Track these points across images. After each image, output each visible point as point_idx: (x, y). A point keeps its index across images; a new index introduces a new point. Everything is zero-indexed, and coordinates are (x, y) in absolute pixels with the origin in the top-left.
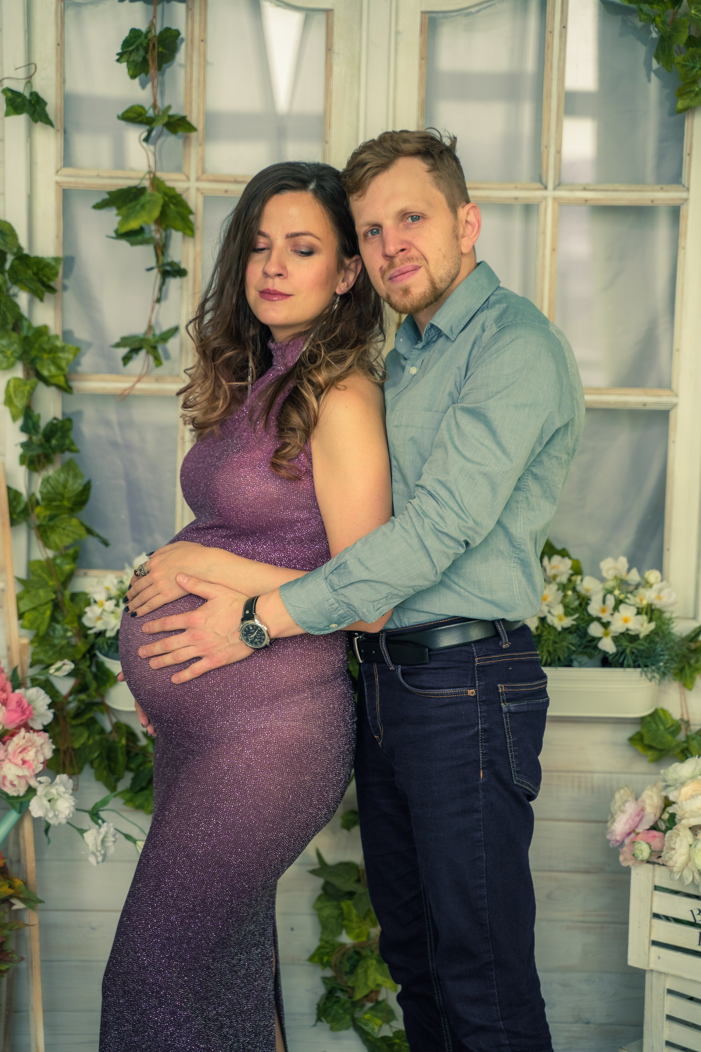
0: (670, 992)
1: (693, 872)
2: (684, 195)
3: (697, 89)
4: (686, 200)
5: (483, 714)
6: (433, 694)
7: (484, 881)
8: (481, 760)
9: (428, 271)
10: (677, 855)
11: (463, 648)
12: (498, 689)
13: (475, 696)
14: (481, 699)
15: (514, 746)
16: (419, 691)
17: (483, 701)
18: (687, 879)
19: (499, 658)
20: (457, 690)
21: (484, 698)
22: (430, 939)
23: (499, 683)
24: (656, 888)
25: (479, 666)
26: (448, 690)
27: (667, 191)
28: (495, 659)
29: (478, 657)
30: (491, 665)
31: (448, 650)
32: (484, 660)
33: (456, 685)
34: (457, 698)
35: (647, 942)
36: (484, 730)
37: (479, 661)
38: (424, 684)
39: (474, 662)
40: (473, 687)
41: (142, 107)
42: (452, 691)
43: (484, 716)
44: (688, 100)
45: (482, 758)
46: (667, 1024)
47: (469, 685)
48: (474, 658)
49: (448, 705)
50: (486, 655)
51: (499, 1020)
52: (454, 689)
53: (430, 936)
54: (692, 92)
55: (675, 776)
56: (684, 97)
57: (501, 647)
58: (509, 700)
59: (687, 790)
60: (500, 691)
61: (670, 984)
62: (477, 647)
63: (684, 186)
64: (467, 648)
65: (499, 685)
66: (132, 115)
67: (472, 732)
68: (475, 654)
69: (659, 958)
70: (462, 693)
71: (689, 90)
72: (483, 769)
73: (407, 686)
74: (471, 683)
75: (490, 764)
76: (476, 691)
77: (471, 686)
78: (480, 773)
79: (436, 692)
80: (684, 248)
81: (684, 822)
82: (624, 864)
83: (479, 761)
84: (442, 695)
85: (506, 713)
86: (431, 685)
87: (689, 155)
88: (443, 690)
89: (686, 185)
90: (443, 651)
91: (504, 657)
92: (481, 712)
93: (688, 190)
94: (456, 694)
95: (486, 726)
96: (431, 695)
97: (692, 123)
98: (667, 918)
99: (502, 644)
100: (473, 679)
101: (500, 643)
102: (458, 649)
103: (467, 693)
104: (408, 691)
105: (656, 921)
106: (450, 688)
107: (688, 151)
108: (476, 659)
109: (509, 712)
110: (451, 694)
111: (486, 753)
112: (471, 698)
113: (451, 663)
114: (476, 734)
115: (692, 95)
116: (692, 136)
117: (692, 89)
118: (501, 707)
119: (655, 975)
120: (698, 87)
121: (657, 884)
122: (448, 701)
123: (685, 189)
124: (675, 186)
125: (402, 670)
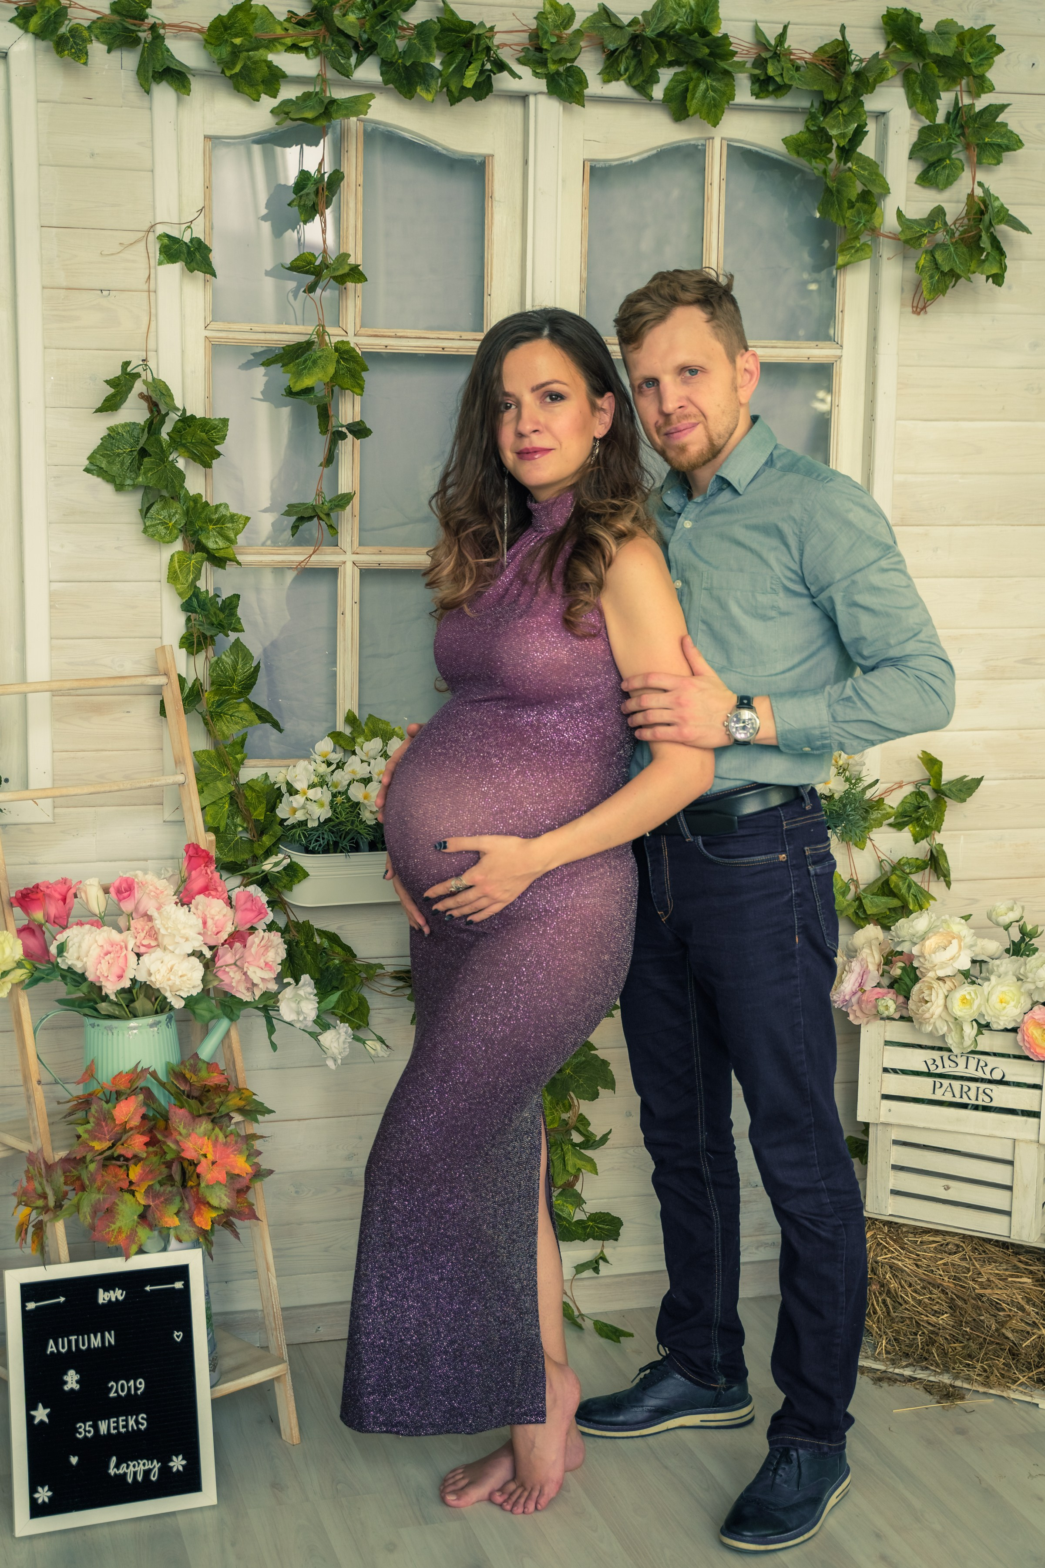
0: (895, 1142)
1: (947, 1021)
2: (838, 352)
3: (858, 245)
4: (840, 357)
5: (795, 879)
6: (744, 863)
7: (803, 1046)
8: (797, 925)
9: (706, 428)
10: (933, 1007)
11: (771, 813)
12: (805, 853)
13: (787, 861)
14: (792, 864)
15: (823, 909)
16: (727, 860)
17: (794, 866)
18: (942, 1029)
19: (803, 820)
20: (769, 856)
21: (794, 862)
22: (701, 1111)
23: (805, 846)
24: (888, 1043)
25: (787, 830)
26: (761, 857)
27: (822, 348)
28: (800, 821)
29: (785, 821)
30: (797, 828)
31: (755, 816)
32: (791, 823)
33: (767, 851)
34: (768, 864)
35: (879, 1097)
36: (797, 895)
37: (787, 825)
38: (732, 853)
39: (783, 826)
40: (784, 851)
42: (763, 857)
43: (796, 881)
44: (848, 256)
45: (798, 923)
46: (892, 1173)
47: (780, 850)
48: (782, 821)
49: (760, 872)
50: (792, 819)
51: (819, 1180)
52: (766, 856)
54: (853, 247)
55: (911, 931)
56: (845, 252)
57: (805, 809)
58: (814, 863)
59: (931, 943)
60: (808, 854)
61: (895, 1135)
62: (786, 811)
63: (837, 343)
64: (774, 813)
65: (806, 848)
66: (301, 263)
67: (786, 898)
68: (782, 818)
69: (890, 1110)
70: (774, 859)
71: (850, 245)
72: (799, 933)
73: (711, 857)
74: (782, 848)
75: (805, 929)
76: (787, 856)
77: (782, 851)
78: (796, 938)
79: (746, 860)
80: (838, 406)
81: (931, 974)
82: (856, 1023)
83: (795, 926)
84: (753, 862)
85: (813, 876)
86: (740, 853)
87: (842, 311)
88: (753, 857)
89: (840, 342)
90: (749, 818)
91: (806, 819)
92: (793, 876)
93: (841, 346)
94: (768, 860)
95: (798, 890)
96: (740, 863)
97: (844, 280)
98: (895, 1071)
99: (805, 806)
100: (783, 844)
102: (767, 814)
103: (778, 858)
104: (711, 862)
105: (886, 1075)
106: (762, 854)
107: (841, 309)
108: (784, 823)
109: (816, 875)
110: (762, 861)
111: (801, 918)
112: (783, 864)
113: (758, 829)
114: (791, 900)
115: (853, 251)
116: (844, 293)
117: (854, 245)
118: (808, 871)
119: (880, 1128)
120: (859, 243)
121: (888, 1039)
122: (759, 868)
123: (838, 346)
124: (828, 343)
125: (703, 841)
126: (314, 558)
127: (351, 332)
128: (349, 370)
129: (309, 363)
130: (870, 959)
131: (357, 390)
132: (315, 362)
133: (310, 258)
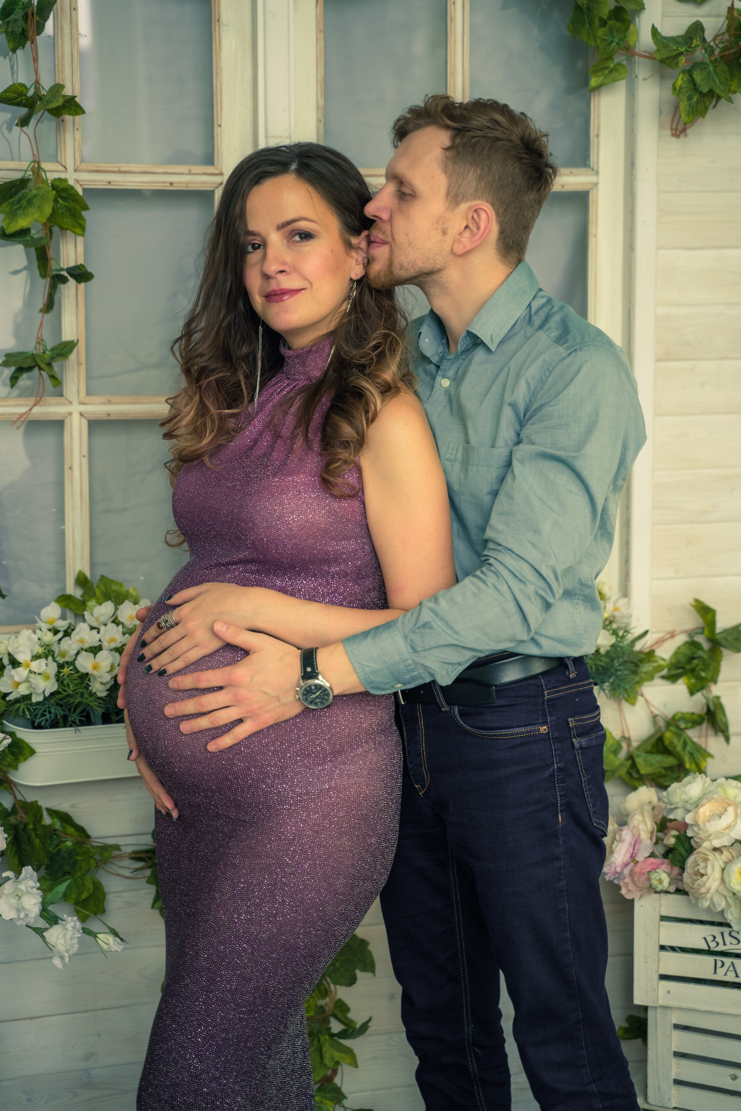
0: (677, 1027)
1: (725, 897)
2: (593, 179)
3: (612, 66)
4: (596, 184)
5: (557, 752)
6: (502, 735)
7: (568, 934)
8: (559, 802)
10: (710, 881)
11: (531, 682)
12: (568, 723)
13: (548, 733)
14: (554, 736)
15: (589, 785)
16: (484, 732)
17: (556, 738)
18: (719, 905)
19: (567, 689)
20: (529, 728)
21: (556, 735)
22: (466, 1001)
23: (568, 717)
24: (663, 918)
25: (548, 700)
26: (518, 729)
27: (577, 175)
28: (563, 690)
29: (547, 690)
30: (560, 698)
31: (515, 685)
32: (553, 693)
33: (527, 723)
34: (528, 737)
35: (656, 977)
36: (560, 769)
37: (548, 694)
38: (489, 725)
39: (544, 696)
40: (545, 723)
41: (24, 86)
42: (523, 729)
43: (559, 755)
44: (602, 78)
45: (560, 800)
46: (674, 1061)
47: (541, 721)
48: (543, 691)
49: (519, 745)
50: (555, 687)
52: (525, 728)
53: (466, 998)
54: (606, 68)
55: (684, 797)
56: (598, 74)
57: (568, 677)
58: (579, 735)
59: (705, 810)
60: (571, 725)
61: (676, 1018)
62: (546, 679)
63: (593, 170)
64: (536, 681)
65: (570, 719)
66: (11, 95)
67: (547, 773)
68: (544, 687)
69: (669, 992)
70: (534, 731)
71: (604, 66)
72: (562, 811)
73: (468, 728)
74: (543, 719)
75: (568, 807)
76: (548, 727)
77: (542, 723)
78: (558, 817)
79: (504, 732)
80: (595, 236)
81: (706, 844)
82: (628, 897)
83: (557, 803)
84: (512, 734)
85: (577, 750)
86: (498, 725)
87: (597, 136)
88: (513, 730)
89: (595, 168)
90: (507, 687)
91: (571, 688)
92: (555, 750)
93: (597, 173)
94: (527, 732)
95: (561, 765)
96: (498, 735)
97: (599, 102)
98: (673, 949)
99: (569, 674)
100: (544, 715)
101: (567, 673)
102: (526, 682)
103: (539, 730)
104: (468, 733)
105: (664, 954)
106: (521, 726)
107: (596, 133)
108: (546, 693)
109: (581, 748)
110: (522, 733)
111: (564, 795)
112: (544, 736)
113: (519, 699)
114: (552, 775)
115: (607, 72)
116: (599, 116)
117: (607, 65)
118: (572, 744)
119: (659, 1011)
120: (613, 63)
121: (664, 914)
122: (519, 741)
123: (594, 172)
124: (583, 170)
125: (459, 711)
126: (36, 410)
127: (70, 167)
128: (68, 209)
129: (24, 202)
130: (642, 827)
131: (78, 230)
132: (30, 202)
133: (21, 89)
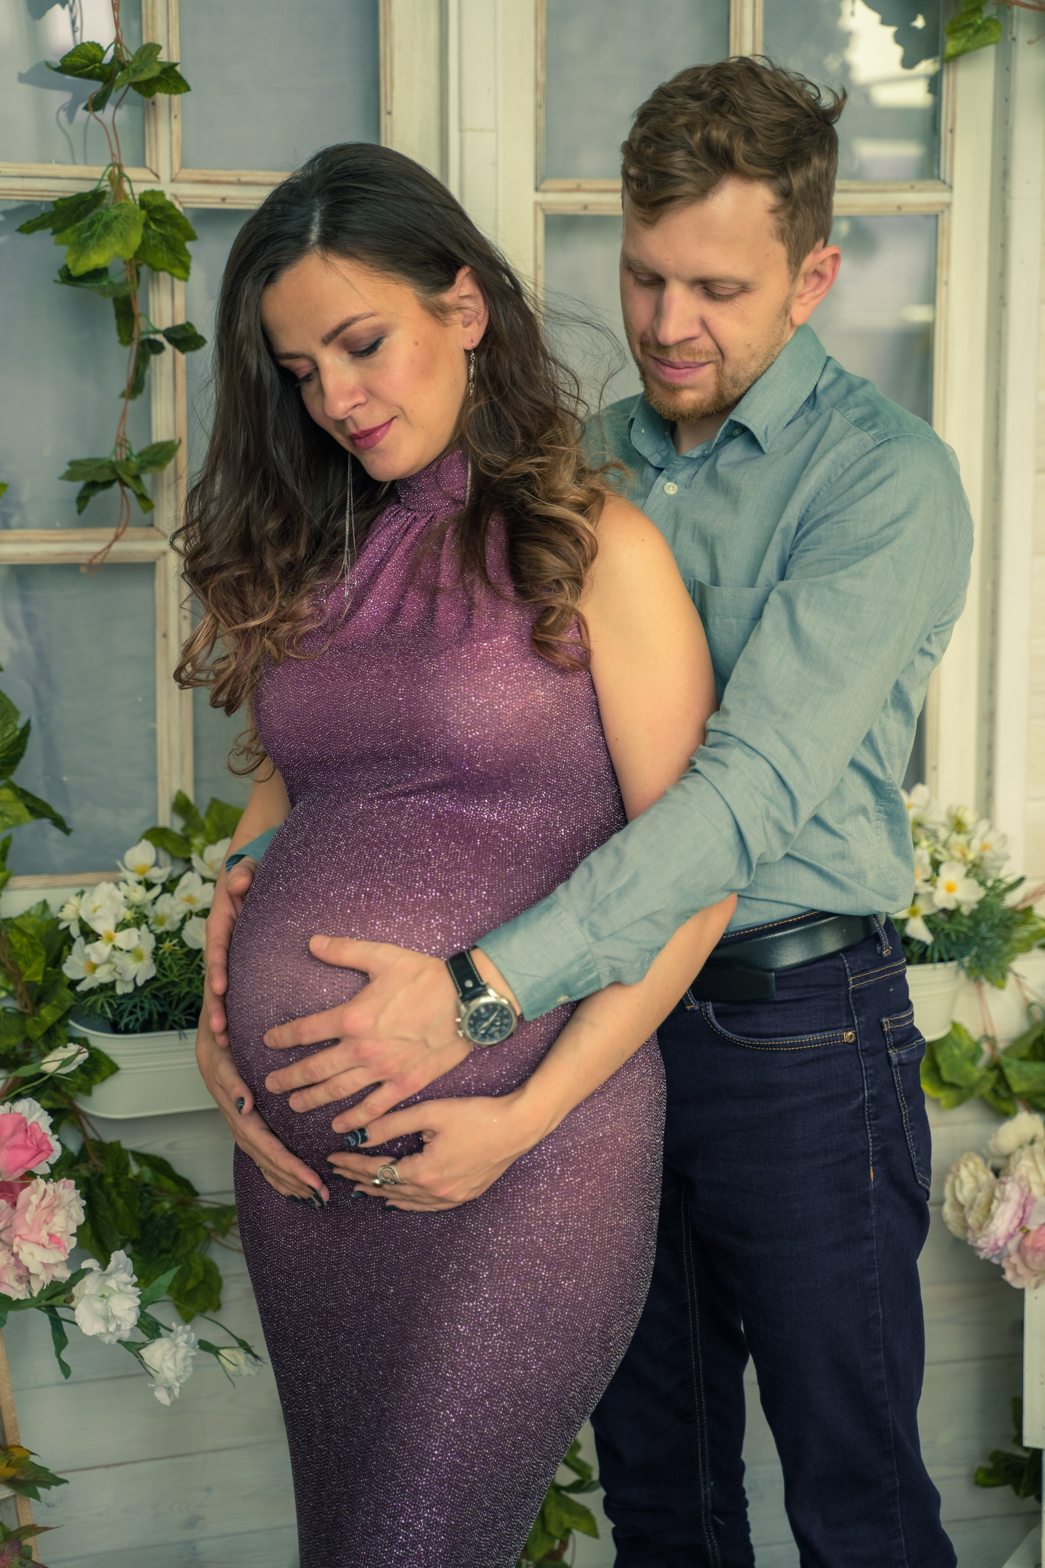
2: (944, 197)
3: (979, 22)
4: (949, 205)
8: (871, 1149)
11: (829, 963)
12: (882, 1026)
13: (855, 1042)
14: (864, 1047)
15: (911, 1120)
17: (866, 1050)
19: (878, 974)
21: (867, 1044)
22: (703, 1448)
23: (882, 1016)
25: (854, 991)
27: (920, 191)
28: (874, 976)
29: (852, 975)
30: (869, 987)
32: (861, 980)
36: (872, 1099)
37: (854, 982)
39: (848, 985)
40: (851, 1026)
41: (98, 46)
43: (871, 1075)
44: (963, 41)
45: (873, 1146)
47: (845, 1024)
48: (846, 977)
49: (812, 1061)
50: (862, 972)
52: (822, 1034)
53: (703, 1443)
54: (970, 25)
56: (958, 35)
57: (881, 955)
58: (897, 1044)
60: (885, 1029)
62: (850, 959)
63: (944, 182)
64: (836, 963)
65: (884, 1020)
66: (78, 61)
67: (854, 1103)
68: (848, 971)
71: (967, 22)
72: (874, 1164)
73: (729, 1035)
74: (847, 1021)
75: (882, 1156)
76: (855, 1033)
77: (847, 1026)
78: (870, 1172)
80: (947, 283)
82: (1017, 1285)
83: (869, 1151)
85: (895, 1067)
87: (952, 131)
89: (948, 181)
91: (884, 972)
92: (865, 1068)
93: (951, 187)
95: (874, 1091)
96: (779, 1046)
97: (955, 79)
99: (882, 950)
100: (849, 1014)
101: (879, 949)
102: (822, 965)
103: (842, 1037)
104: (729, 1043)
107: (949, 126)
108: (850, 979)
109: (900, 1064)
112: (849, 1047)
113: (812, 989)
114: (861, 1107)
115: (971, 31)
116: (954, 101)
117: (972, 21)
118: (889, 1057)
120: (981, 18)
122: (811, 1054)
123: (946, 187)
124: (930, 183)
125: (714, 1008)
126: (117, 547)
127: (165, 175)
128: (165, 239)
129: (98, 228)
130: (1033, 1178)
131: (179, 272)
132: (107, 227)
133: (94, 51)
